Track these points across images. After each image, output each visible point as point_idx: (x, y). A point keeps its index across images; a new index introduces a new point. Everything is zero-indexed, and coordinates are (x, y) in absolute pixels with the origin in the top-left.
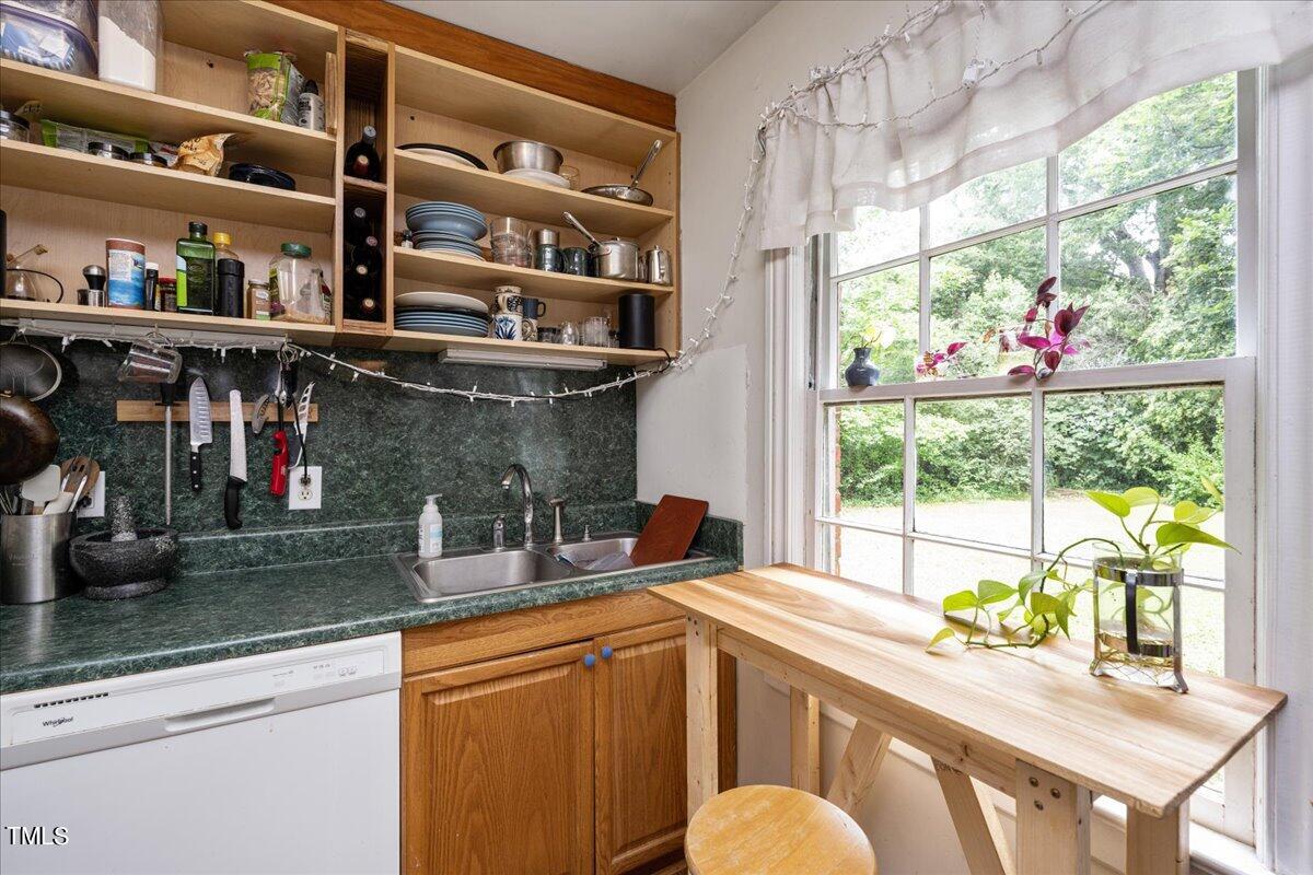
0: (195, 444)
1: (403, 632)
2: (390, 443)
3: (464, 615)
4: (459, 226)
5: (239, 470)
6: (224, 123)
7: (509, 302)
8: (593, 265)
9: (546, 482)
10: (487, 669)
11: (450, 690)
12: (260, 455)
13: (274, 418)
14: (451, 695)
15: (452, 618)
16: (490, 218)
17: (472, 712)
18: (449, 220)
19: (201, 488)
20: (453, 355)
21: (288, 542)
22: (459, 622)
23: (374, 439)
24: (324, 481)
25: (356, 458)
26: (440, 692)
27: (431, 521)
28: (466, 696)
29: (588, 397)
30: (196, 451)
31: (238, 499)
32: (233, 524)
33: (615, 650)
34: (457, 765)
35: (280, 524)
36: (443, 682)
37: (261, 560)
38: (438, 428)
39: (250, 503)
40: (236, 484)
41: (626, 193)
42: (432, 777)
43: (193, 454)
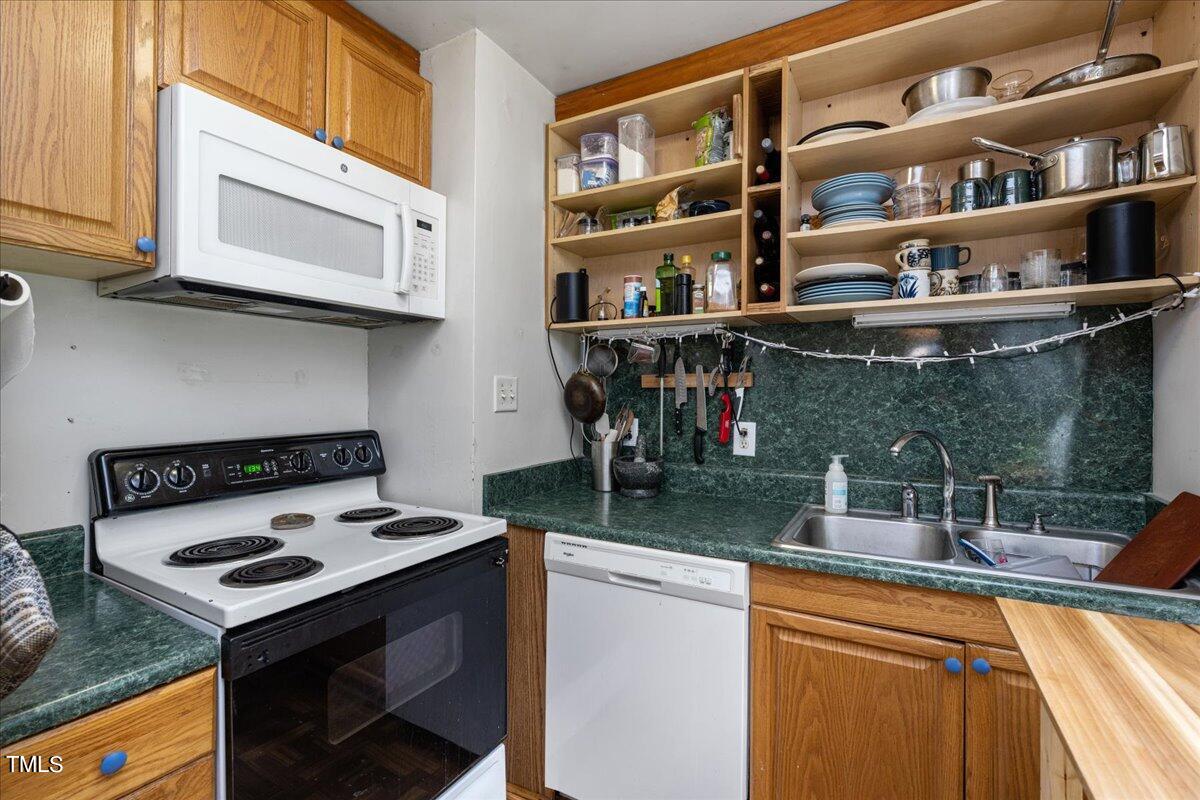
0: (678, 404)
1: (751, 565)
2: (810, 406)
3: (800, 566)
4: (860, 194)
5: (703, 424)
6: (675, 181)
7: (911, 258)
8: (1036, 184)
9: (986, 455)
10: (829, 626)
11: (794, 631)
12: (715, 412)
13: (722, 385)
14: (794, 636)
15: (790, 565)
16: (890, 173)
17: (813, 661)
18: (843, 193)
19: (681, 433)
20: (861, 321)
21: (731, 479)
22: (795, 571)
23: (796, 403)
24: (758, 435)
25: (782, 417)
26: (785, 629)
27: (836, 480)
28: (808, 643)
29: (1032, 352)
30: (678, 407)
31: (703, 443)
32: (700, 462)
33: (994, 668)
34: (798, 703)
35: (729, 465)
36: (785, 620)
37: (714, 488)
38: (855, 392)
39: (710, 447)
40: (699, 433)
41: (1098, 71)
42: (776, 702)
43: (677, 410)
